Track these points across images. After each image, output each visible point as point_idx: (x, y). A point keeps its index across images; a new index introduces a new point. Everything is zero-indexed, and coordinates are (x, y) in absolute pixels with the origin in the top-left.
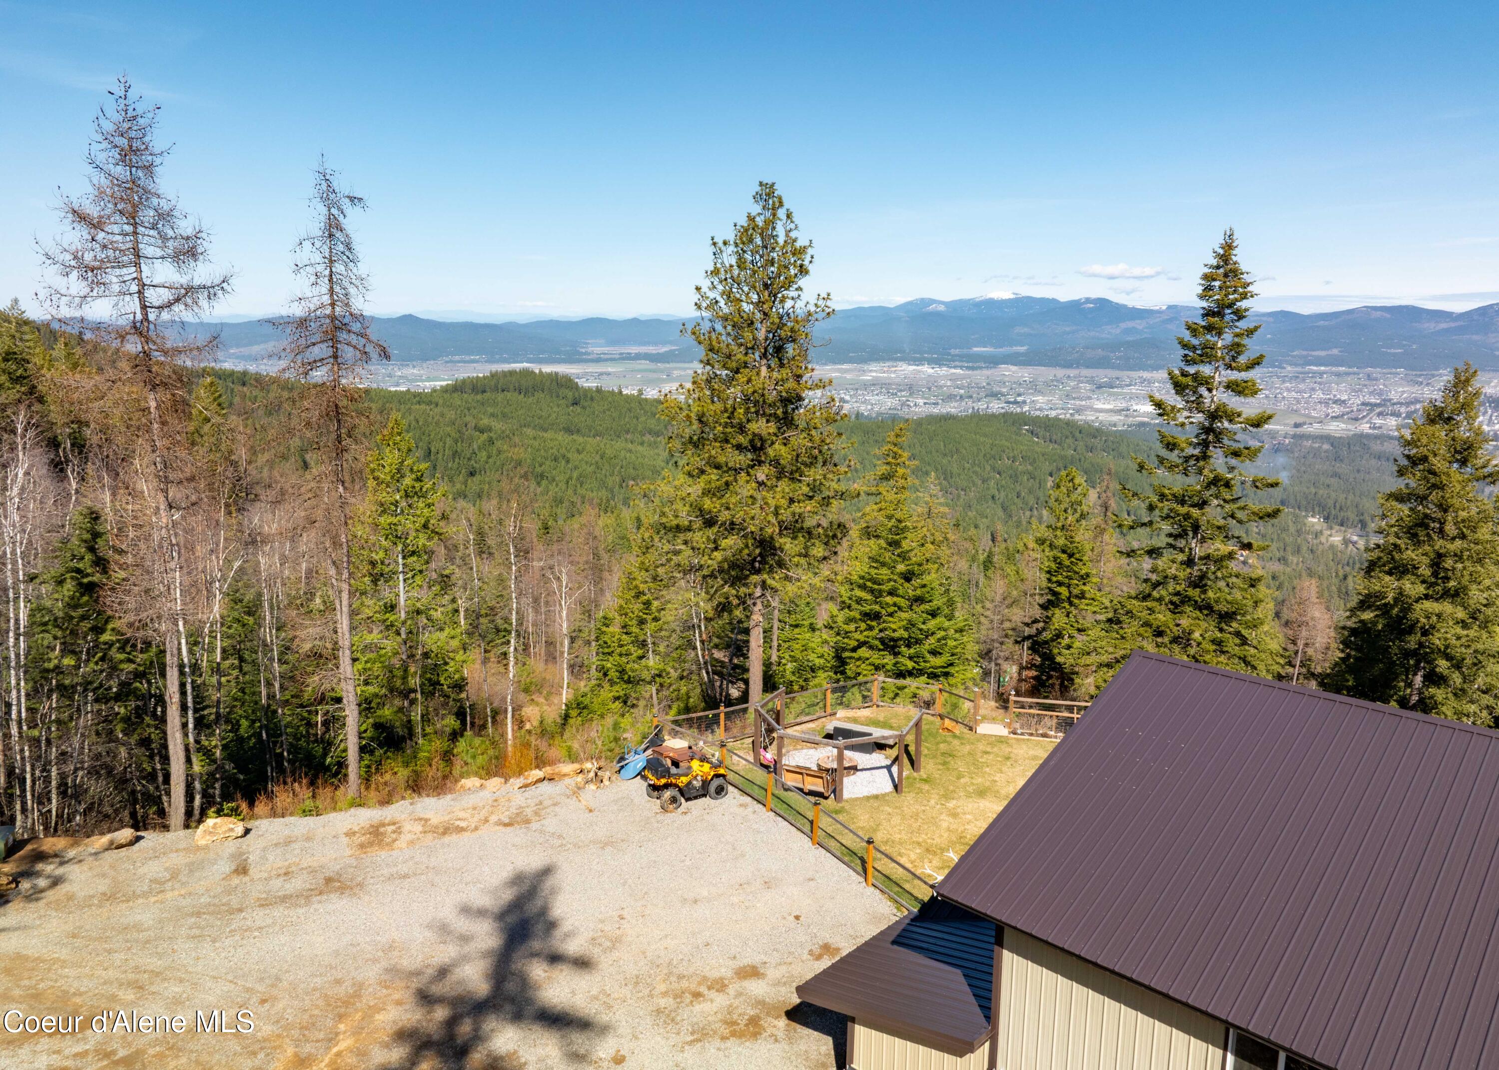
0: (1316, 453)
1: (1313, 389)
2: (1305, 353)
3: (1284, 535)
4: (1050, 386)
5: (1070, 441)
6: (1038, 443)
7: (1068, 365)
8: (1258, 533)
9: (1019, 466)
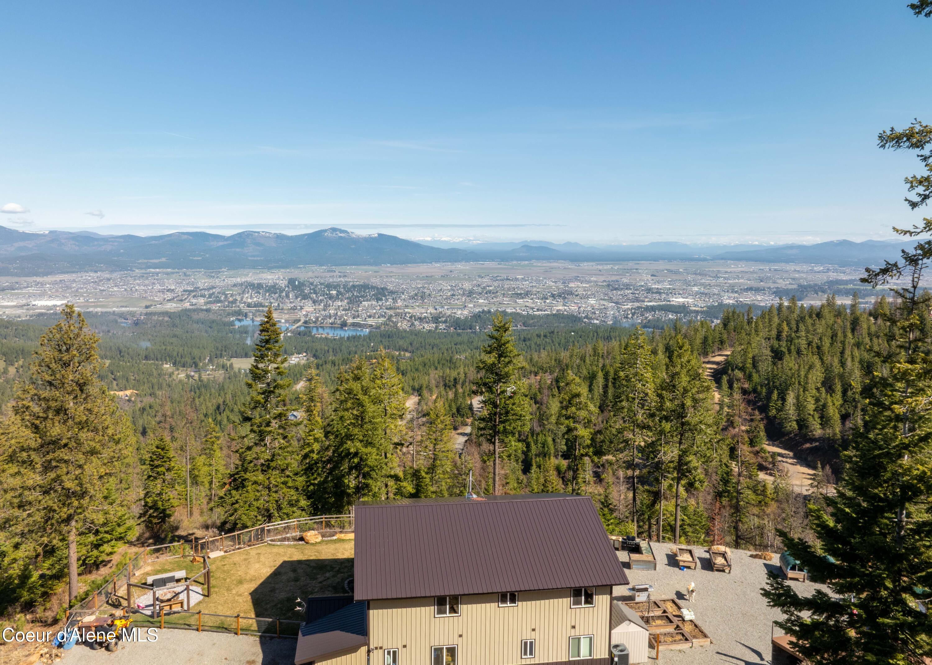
0: (161, 323)
1: (154, 283)
2: (146, 261)
3: (151, 379)
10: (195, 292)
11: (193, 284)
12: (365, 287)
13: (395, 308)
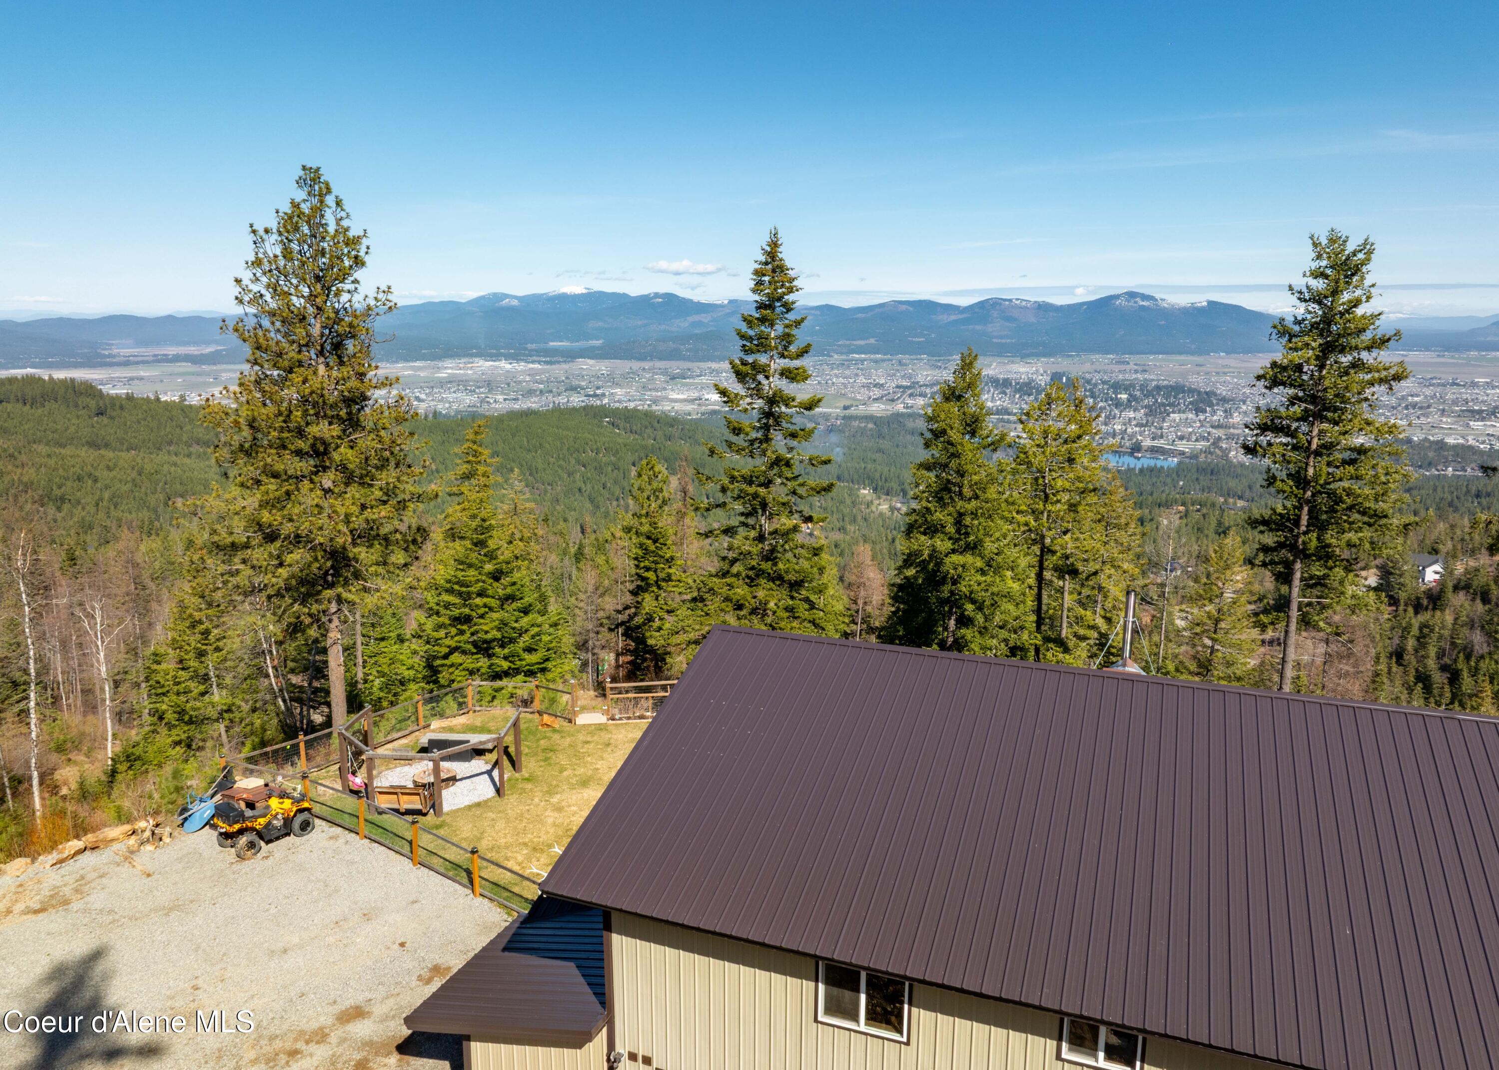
0: (863, 432)
1: (857, 375)
2: (848, 342)
3: (841, 507)
4: (627, 378)
5: (649, 431)
6: (619, 434)
7: (642, 358)
8: (821, 507)
9: (603, 458)
10: (912, 389)
11: (910, 378)
12: (1178, 389)
13: (1227, 427)
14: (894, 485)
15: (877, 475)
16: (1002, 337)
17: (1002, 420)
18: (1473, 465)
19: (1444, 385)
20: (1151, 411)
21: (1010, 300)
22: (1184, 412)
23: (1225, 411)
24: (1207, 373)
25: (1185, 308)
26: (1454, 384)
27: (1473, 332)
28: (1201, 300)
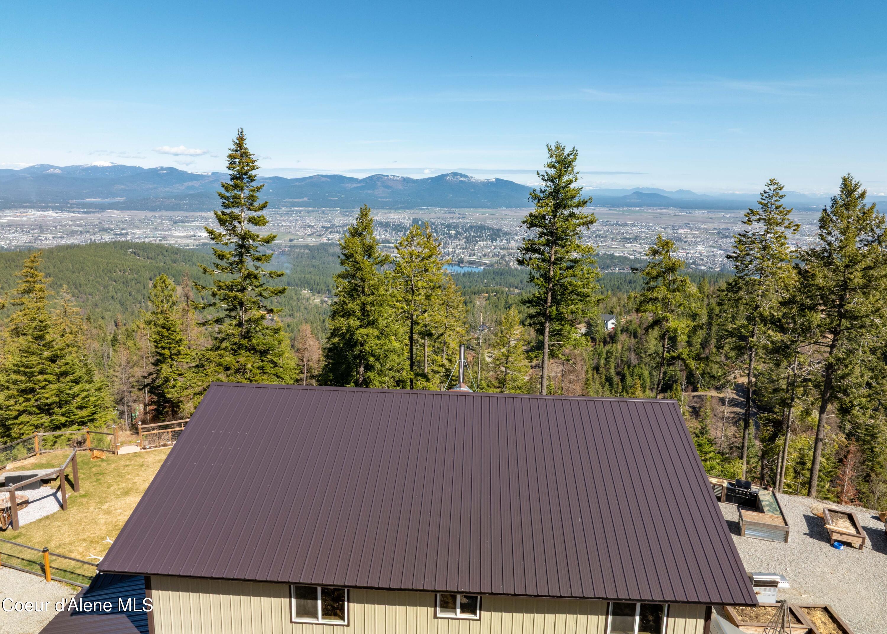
0: (302, 255)
1: (297, 220)
2: (290, 200)
3: (291, 302)
4: (143, 223)
5: (160, 257)
6: (139, 260)
7: (154, 209)
8: (277, 302)
9: (129, 276)
10: (331, 228)
11: (330, 222)
12: (482, 228)
13: (508, 249)
14: (323, 287)
15: (312, 281)
16: (383, 198)
17: (386, 247)
18: (627, 267)
19: (612, 225)
20: (468, 240)
21: (388, 176)
22: (485, 241)
23: (507, 240)
24: (497, 219)
25: (484, 182)
26: (617, 224)
27: (625, 197)
28: (492, 178)
